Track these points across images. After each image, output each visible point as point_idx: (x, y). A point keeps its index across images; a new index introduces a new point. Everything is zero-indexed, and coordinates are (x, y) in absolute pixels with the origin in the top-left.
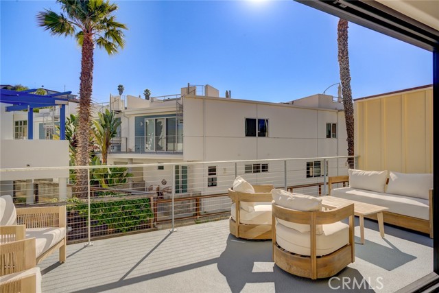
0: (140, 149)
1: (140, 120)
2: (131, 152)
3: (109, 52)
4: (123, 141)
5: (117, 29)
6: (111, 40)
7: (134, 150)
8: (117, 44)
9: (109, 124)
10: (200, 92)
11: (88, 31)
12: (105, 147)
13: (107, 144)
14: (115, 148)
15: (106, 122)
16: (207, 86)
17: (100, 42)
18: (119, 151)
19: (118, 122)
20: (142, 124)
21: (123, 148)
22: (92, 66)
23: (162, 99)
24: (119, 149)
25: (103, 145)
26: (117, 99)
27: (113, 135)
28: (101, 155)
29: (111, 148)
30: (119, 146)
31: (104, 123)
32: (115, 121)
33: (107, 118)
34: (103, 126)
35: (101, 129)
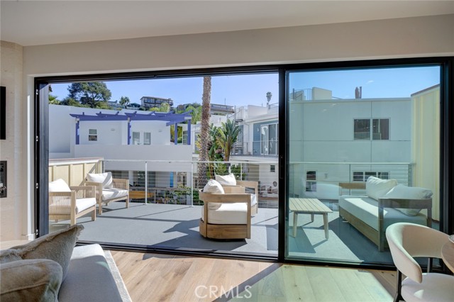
0: (256, 153)
1: (257, 127)
2: (249, 155)
4: (245, 145)
7: (252, 154)
9: (229, 131)
10: (307, 96)
12: (227, 151)
13: (230, 149)
14: (240, 151)
16: (313, 89)
18: (242, 154)
19: (240, 129)
20: (258, 130)
21: (245, 152)
22: (210, 88)
24: (242, 152)
25: (226, 149)
26: (241, 110)
27: (234, 140)
28: (224, 157)
29: (237, 151)
30: (242, 150)
31: (226, 131)
32: (236, 129)
33: (229, 127)
34: (226, 134)
35: (223, 135)
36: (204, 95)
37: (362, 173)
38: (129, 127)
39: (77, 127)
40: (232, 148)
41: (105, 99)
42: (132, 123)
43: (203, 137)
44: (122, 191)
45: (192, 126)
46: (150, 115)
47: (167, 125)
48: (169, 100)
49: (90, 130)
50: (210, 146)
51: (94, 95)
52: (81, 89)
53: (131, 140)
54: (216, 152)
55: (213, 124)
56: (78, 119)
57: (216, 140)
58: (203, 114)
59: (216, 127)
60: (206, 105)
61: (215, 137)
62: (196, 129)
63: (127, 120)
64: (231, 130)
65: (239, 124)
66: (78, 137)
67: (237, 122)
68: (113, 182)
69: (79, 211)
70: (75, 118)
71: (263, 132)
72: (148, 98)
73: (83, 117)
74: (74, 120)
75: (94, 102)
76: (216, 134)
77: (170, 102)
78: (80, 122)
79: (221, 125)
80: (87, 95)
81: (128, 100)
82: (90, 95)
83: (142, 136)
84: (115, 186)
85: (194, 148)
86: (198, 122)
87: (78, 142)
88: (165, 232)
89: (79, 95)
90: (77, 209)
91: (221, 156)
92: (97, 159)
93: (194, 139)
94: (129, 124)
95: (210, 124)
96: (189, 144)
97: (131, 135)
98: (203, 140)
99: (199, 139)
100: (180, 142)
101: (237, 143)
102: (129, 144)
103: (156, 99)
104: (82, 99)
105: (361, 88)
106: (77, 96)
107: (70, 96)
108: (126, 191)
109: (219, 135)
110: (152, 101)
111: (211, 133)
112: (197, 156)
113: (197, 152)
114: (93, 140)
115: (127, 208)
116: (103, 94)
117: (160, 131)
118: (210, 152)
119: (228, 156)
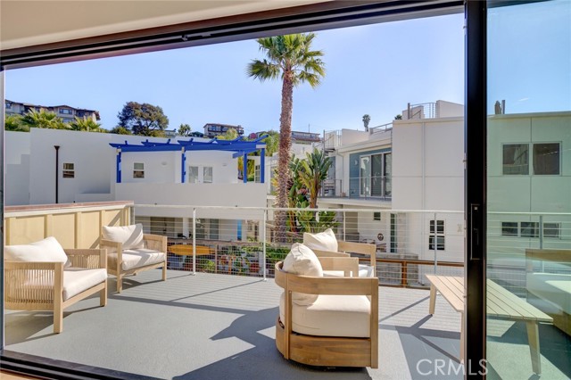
0: (353, 194)
1: (355, 158)
2: (344, 196)
3: (313, 85)
4: (338, 184)
5: (315, 58)
6: (311, 71)
7: (348, 195)
8: (317, 74)
9: (317, 164)
10: (428, 113)
11: (288, 70)
12: (314, 191)
13: (317, 188)
14: (330, 191)
15: (314, 163)
16: (438, 103)
17: (303, 76)
18: (333, 196)
19: (332, 162)
20: (356, 163)
21: (338, 193)
22: (291, 105)
23: (384, 128)
24: (334, 193)
25: (313, 188)
26: (332, 135)
27: (323, 176)
28: (310, 200)
29: (326, 191)
30: (334, 190)
31: (312, 164)
32: (325, 162)
33: (316, 159)
34: (312, 168)
35: (309, 170)
36: (283, 115)
37: (516, 224)
38: (184, 159)
39: (119, 160)
40: (320, 187)
41: (161, 127)
42: (189, 154)
43: (280, 172)
44: (156, 254)
45: (266, 158)
46: (211, 143)
47: (234, 156)
48: (238, 127)
49: (135, 164)
50: (291, 184)
51: (149, 123)
52: (133, 116)
53: (187, 177)
54: (299, 192)
55: (294, 156)
56: (120, 150)
57: (298, 176)
58: (282, 140)
59: (298, 160)
60: (285, 128)
61: (297, 172)
62: (271, 163)
63: (181, 149)
64: (319, 162)
65: (330, 155)
66: (119, 174)
67: (327, 152)
68: (144, 238)
69: (69, 295)
70: (115, 148)
71: (363, 166)
72: (213, 125)
73: (126, 147)
74: (116, 151)
75: (148, 131)
76: (300, 168)
77: (240, 131)
78: (123, 154)
79: (305, 157)
80: (139, 122)
81: (189, 129)
82: (143, 123)
83: (201, 172)
84: (147, 245)
85: (269, 188)
86: (274, 154)
87: (119, 180)
88: (214, 338)
89: (131, 123)
90: (64, 292)
91: (305, 199)
92: (124, 203)
93: (269, 175)
94: (183, 155)
95: (291, 155)
96: (263, 181)
97: (187, 170)
98: (281, 177)
99: (276, 176)
100: (252, 180)
101: (327, 181)
102: (183, 181)
103: (222, 127)
104: (135, 128)
105: (504, 101)
106: (128, 124)
107: (120, 124)
108: (161, 254)
109: (303, 170)
110: (218, 129)
111: (292, 167)
112: (274, 198)
113: (273, 193)
114: (138, 176)
115: (163, 280)
116: (159, 121)
117: (225, 164)
118: (290, 193)
119: (315, 198)
